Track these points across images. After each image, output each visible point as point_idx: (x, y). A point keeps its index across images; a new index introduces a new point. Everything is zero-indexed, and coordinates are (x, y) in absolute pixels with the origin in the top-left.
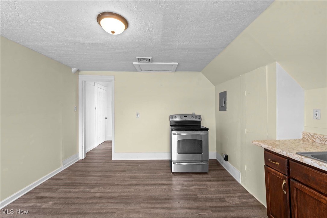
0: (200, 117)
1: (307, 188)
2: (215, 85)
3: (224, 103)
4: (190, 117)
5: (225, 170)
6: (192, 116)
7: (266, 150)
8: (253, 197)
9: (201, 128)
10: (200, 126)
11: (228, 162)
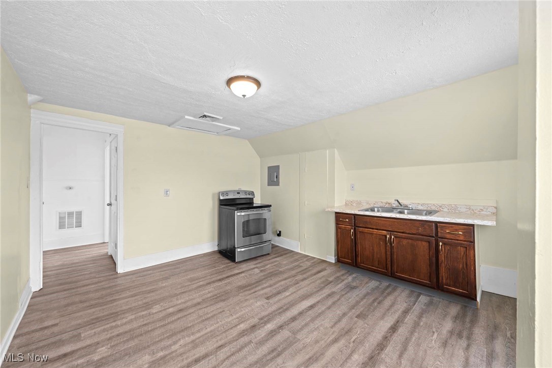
0: (252, 193)
1: (366, 229)
2: (260, 158)
3: (276, 178)
4: (244, 194)
5: (277, 246)
6: (245, 192)
7: (336, 213)
8: (314, 258)
9: (254, 205)
10: (252, 203)
11: (281, 237)
